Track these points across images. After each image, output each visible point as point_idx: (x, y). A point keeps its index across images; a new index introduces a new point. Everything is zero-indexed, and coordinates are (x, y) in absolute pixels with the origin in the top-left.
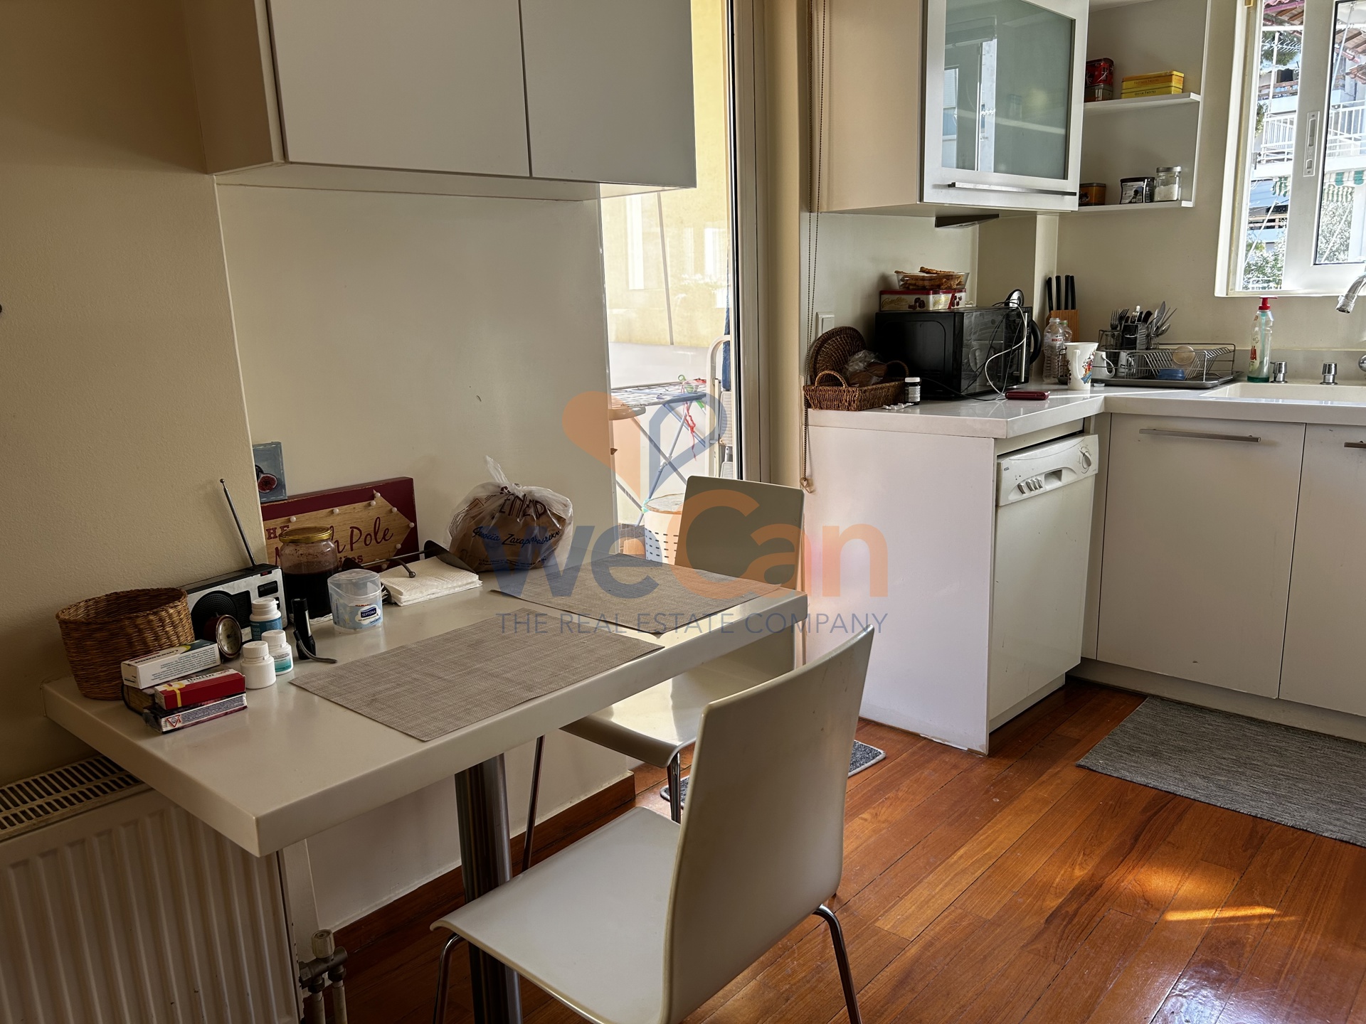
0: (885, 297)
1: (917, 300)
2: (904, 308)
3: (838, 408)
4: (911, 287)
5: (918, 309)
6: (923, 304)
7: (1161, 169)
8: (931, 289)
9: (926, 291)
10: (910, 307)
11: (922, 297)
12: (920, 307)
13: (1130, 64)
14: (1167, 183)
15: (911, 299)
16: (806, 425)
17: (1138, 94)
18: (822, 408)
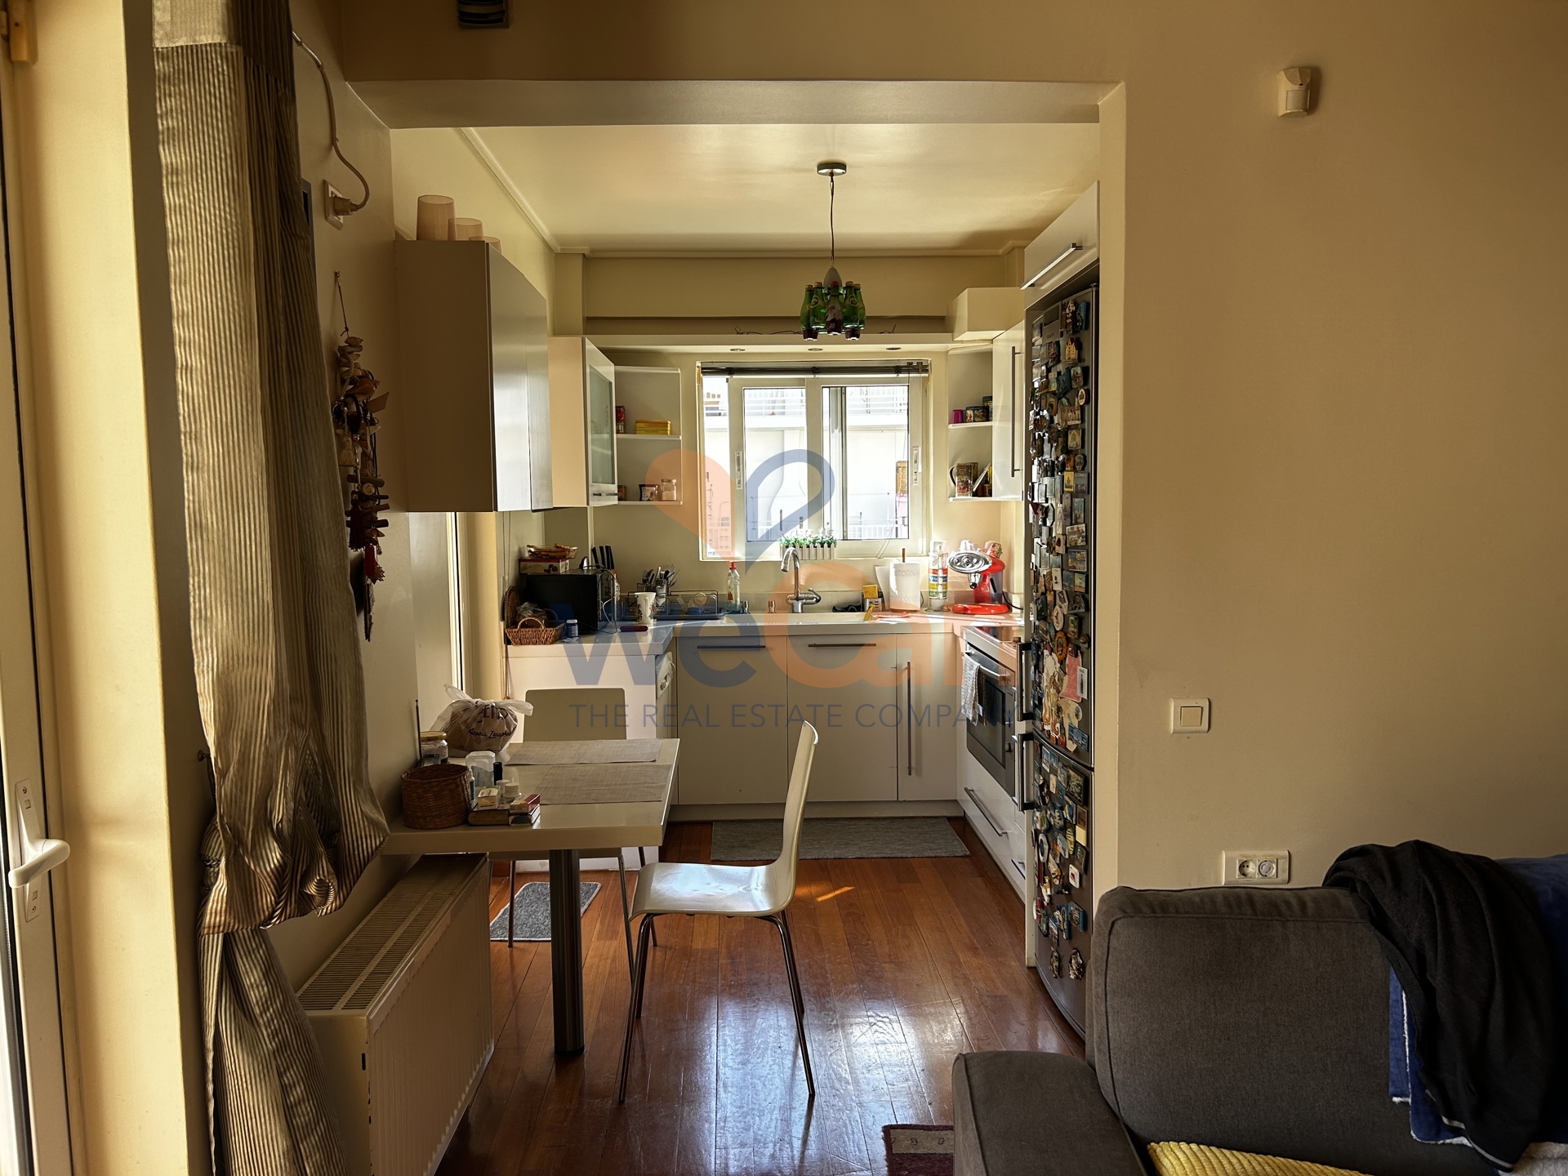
0: (523, 564)
1: (550, 566)
2: (542, 572)
3: (536, 643)
4: (544, 557)
5: (550, 571)
6: (556, 569)
7: (664, 480)
8: (556, 559)
9: (554, 560)
10: (545, 571)
11: (555, 564)
14: (670, 489)
15: (546, 565)
16: (507, 657)
17: (647, 432)
18: (521, 645)
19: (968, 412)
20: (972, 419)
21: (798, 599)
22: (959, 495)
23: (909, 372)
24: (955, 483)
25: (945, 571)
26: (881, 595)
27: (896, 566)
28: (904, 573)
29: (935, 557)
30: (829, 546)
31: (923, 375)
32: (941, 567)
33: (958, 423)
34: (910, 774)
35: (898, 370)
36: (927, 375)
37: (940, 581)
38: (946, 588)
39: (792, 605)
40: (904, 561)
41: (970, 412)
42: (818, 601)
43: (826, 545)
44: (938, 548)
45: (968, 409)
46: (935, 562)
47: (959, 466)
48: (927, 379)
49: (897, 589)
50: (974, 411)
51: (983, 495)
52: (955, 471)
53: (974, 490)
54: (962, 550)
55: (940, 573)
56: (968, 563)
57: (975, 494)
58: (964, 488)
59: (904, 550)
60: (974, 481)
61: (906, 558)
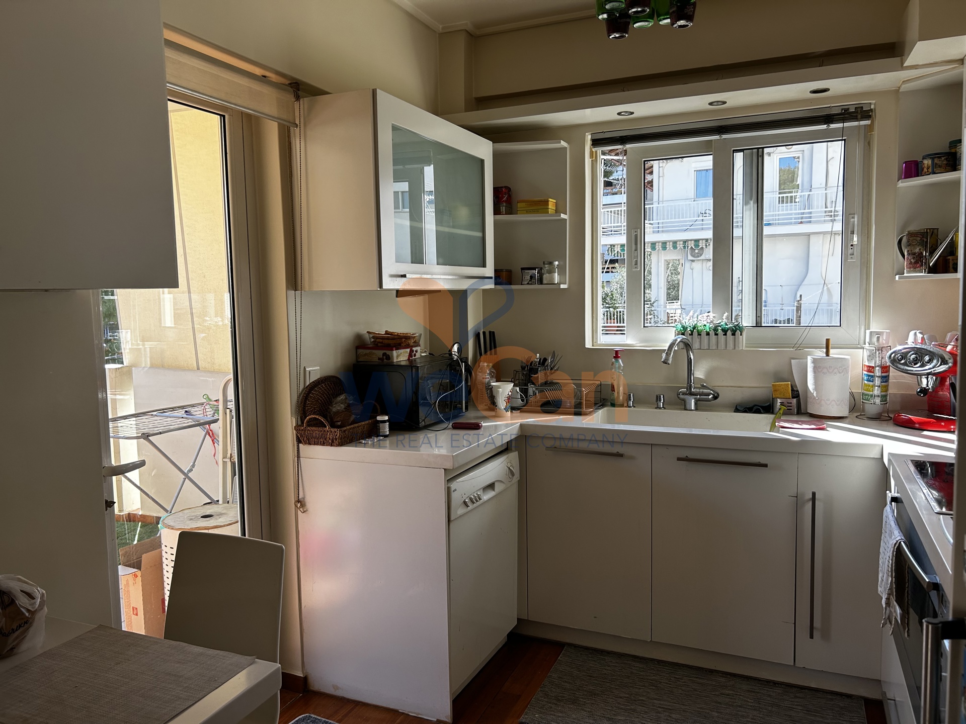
0: (360, 351)
1: (384, 354)
2: (375, 360)
3: (323, 444)
4: (379, 344)
5: (385, 361)
6: (389, 357)
7: (546, 262)
8: (395, 347)
9: (391, 347)
10: (379, 359)
11: (388, 352)
12: (386, 359)
13: (522, 191)
14: (551, 272)
15: (380, 353)
16: (298, 457)
17: (528, 212)
18: (310, 444)
19: (926, 162)
20: (930, 170)
21: (691, 394)
22: (908, 272)
23: (843, 120)
24: (904, 258)
25: (885, 369)
26: (795, 394)
27: (815, 361)
28: (825, 370)
29: (870, 351)
30: (734, 334)
31: (863, 123)
32: (878, 363)
33: (910, 177)
34: (812, 637)
35: (828, 119)
36: (868, 122)
37: (877, 381)
38: (887, 390)
39: (684, 400)
40: (827, 354)
41: (928, 162)
42: (715, 398)
43: (729, 333)
44: (875, 339)
45: (924, 158)
46: (871, 357)
47: (911, 235)
48: (870, 128)
49: (816, 389)
50: (933, 159)
51: (946, 271)
52: (904, 240)
53: (931, 265)
54: (910, 343)
55: (878, 371)
56: (915, 362)
57: (933, 270)
58: (916, 263)
59: (828, 340)
60: (932, 253)
61: (831, 351)
